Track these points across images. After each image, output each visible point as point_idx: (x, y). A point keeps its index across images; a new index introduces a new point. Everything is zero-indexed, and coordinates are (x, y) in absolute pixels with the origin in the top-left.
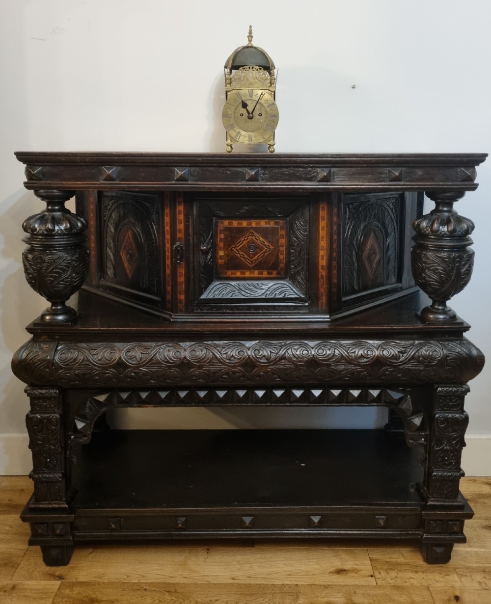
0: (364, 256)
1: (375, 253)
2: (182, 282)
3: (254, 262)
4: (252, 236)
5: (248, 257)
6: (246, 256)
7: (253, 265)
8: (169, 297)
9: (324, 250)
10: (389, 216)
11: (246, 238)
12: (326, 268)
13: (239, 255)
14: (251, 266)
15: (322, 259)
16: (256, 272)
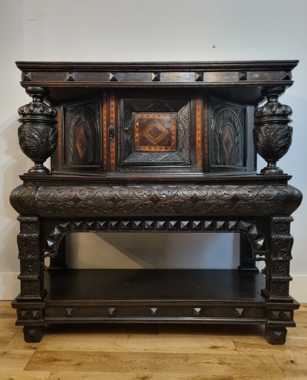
0: (223, 142)
1: (229, 142)
2: (113, 151)
3: (157, 141)
4: (155, 124)
5: (153, 138)
6: (152, 137)
7: (156, 143)
8: (105, 163)
9: (199, 130)
10: (238, 121)
11: (152, 126)
12: (201, 142)
13: (148, 136)
14: (155, 143)
15: (199, 136)
16: (158, 147)
